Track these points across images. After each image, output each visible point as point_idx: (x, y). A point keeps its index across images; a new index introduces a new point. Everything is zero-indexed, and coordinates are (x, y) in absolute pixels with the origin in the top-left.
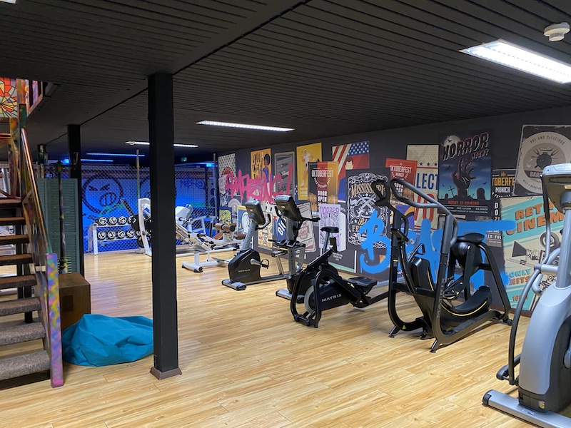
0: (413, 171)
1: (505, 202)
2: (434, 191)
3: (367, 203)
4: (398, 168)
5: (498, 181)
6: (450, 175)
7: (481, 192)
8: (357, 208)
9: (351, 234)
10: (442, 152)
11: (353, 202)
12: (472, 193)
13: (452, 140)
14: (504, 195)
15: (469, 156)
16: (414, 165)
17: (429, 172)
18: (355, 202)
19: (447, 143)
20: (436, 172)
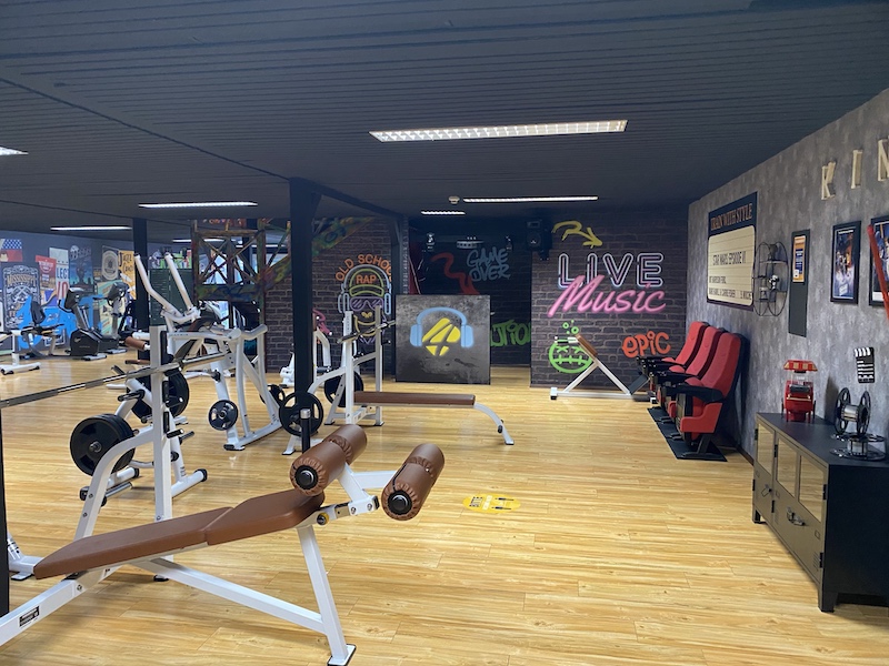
0: (55, 266)
1: (99, 285)
2: (67, 280)
3: (22, 291)
4: (44, 263)
5: (95, 273)
6: (74, 269)
7: (89, 280)
8: (13, 296)
9: (8, 320)
10: (70, 255)
11: (8, 291)
12: (86, 280)
13: (75, 249)
14: (99, 281)
15: (83, 259)
16: (54, 261)
17: (64, 267)
18: (11, 290)
19: (72, 250)
20: (67, 267)
